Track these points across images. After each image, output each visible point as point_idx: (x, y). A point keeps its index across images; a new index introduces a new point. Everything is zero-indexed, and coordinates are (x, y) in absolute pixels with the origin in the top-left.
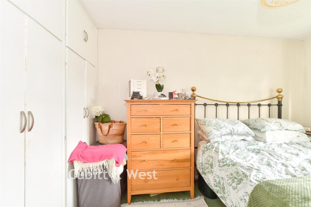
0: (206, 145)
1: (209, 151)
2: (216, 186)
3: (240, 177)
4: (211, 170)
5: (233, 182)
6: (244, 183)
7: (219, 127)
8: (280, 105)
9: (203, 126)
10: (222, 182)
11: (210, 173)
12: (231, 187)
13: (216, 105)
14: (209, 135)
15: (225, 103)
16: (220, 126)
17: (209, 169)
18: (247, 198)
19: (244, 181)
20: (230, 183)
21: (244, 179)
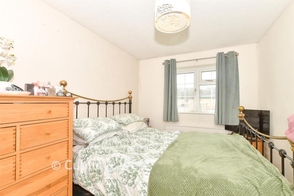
0: (85, 150)
1: (91, 156)
2: (110, 192)
3: (134, 172)
4: (99, 177)
5: (129, 180)
6: (139, 176)
7: (97, 127)
8: (130, 103)
9: (79, 128)
10: (115, 185)
11: (98, 181)
12: (127, 186)
13: (89, 103)
14: (88, 137)
15: (96, 102)
16: (98, 125)
17: (97, 177)
18: (146, 188)
19: (139, 174)
20: (125, 182)
21: (138, 171)
